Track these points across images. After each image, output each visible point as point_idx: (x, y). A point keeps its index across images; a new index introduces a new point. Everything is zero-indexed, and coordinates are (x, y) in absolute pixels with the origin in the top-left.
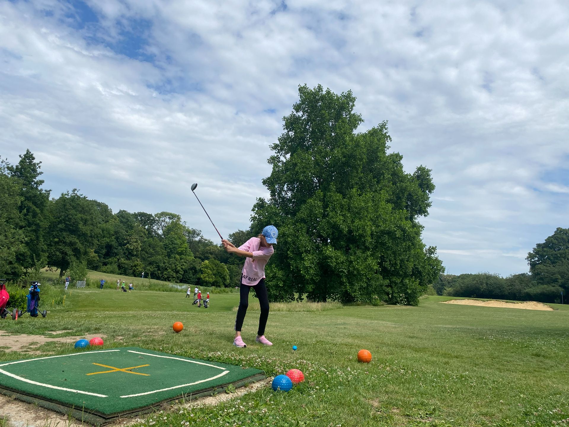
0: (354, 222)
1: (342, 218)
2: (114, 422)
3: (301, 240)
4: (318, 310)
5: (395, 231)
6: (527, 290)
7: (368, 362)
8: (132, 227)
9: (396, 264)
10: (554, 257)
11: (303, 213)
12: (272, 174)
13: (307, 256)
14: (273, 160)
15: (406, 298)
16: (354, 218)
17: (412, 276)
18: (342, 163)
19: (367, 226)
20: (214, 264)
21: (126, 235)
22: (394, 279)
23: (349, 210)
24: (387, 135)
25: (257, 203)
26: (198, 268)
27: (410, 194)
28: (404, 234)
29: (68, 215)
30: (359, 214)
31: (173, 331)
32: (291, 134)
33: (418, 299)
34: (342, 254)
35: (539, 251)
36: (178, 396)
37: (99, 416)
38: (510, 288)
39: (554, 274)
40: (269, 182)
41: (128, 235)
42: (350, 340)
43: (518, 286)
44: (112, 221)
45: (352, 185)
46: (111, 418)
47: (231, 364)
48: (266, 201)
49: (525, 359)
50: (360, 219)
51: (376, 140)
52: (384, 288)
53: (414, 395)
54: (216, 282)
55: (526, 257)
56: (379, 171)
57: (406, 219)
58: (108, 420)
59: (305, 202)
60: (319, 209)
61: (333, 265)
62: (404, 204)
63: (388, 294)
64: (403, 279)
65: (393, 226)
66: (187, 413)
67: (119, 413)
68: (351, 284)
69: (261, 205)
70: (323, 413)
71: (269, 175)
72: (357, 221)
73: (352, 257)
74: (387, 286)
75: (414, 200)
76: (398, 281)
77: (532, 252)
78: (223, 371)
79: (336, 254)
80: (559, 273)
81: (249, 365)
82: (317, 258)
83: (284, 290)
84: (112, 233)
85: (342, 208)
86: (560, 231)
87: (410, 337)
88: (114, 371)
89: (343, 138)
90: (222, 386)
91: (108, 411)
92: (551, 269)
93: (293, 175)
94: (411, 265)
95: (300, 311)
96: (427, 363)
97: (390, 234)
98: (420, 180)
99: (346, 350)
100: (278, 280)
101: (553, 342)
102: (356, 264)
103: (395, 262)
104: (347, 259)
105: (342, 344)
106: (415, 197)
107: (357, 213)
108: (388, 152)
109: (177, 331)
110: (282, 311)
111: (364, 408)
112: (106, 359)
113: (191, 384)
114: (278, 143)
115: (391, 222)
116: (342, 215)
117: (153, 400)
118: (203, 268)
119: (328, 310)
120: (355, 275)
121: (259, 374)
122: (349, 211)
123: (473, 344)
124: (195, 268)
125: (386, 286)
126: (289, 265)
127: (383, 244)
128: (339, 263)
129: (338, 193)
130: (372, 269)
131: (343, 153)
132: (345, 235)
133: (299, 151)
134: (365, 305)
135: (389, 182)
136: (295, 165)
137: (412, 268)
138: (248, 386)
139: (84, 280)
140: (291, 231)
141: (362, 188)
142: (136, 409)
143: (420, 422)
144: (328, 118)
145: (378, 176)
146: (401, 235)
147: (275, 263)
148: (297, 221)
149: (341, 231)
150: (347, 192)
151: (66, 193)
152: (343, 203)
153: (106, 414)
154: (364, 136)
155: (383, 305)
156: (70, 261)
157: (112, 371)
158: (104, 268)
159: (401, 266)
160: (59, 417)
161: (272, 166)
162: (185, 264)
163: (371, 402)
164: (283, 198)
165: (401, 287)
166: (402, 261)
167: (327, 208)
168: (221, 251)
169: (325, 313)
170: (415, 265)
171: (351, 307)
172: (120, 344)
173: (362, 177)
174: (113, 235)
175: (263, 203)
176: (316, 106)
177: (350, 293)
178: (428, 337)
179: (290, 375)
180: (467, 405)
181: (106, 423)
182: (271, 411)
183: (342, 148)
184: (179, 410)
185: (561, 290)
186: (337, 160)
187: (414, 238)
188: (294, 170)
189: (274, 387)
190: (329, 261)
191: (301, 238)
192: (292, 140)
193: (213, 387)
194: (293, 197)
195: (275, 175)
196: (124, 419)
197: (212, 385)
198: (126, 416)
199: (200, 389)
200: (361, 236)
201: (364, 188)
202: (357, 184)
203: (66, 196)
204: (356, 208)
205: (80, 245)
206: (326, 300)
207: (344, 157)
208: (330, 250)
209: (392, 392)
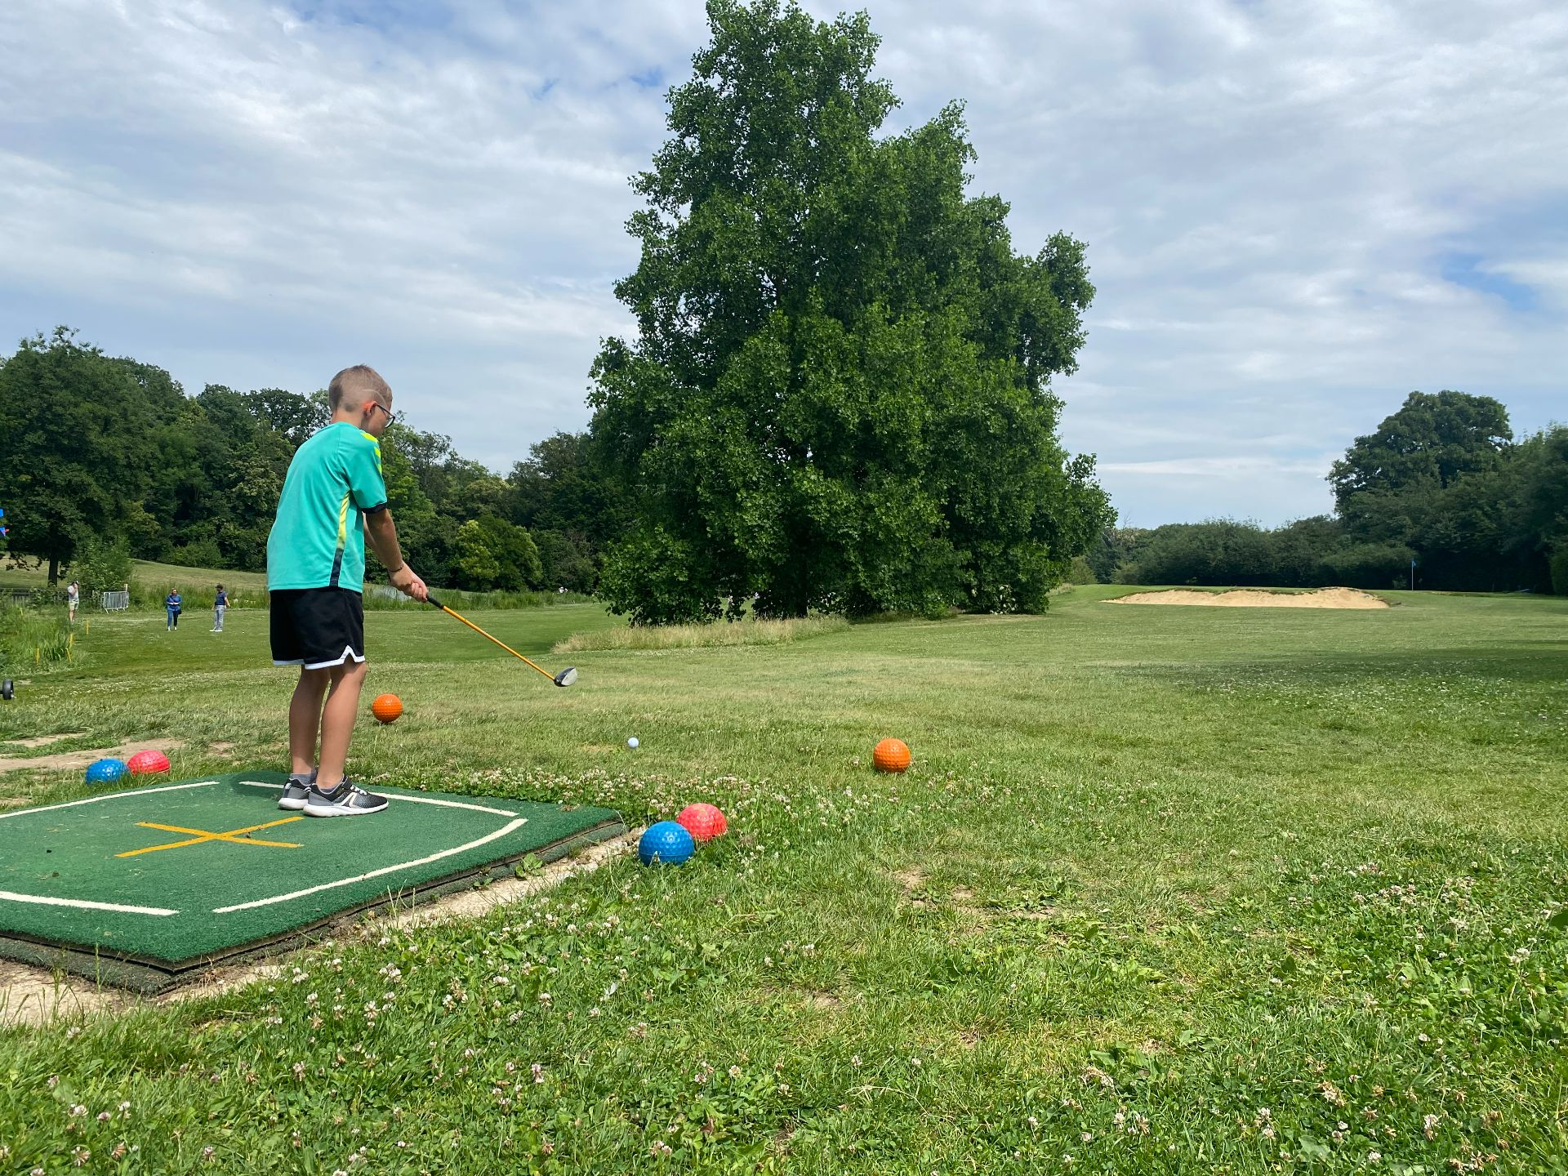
0: (877, 398)
1: (842, 387)
2: (197, 980)
3: (733, 455)
4: (782, 639)
5: (987, 418)
6: (1328, 559)
7: (900, 770)
8: (247, 435)
9: (989, 507)
10: (1398, 472)
11: (734, 378)
12: (642, 267)
13: (750, 497)
14: (643, 224)
15: (1014, 594)
16: (877, 387)
17: (1030, 536)
18: (840, 227)
19: (913, 407)
20: (494, 529)
21: (232, 457)
22: (984, 547)
23: (861, 365)
24: (965, 142)
25: (604, 354)
26: (449, 542)
27: (1027, 314)
28: (1010, 424)
29: (50, 407)
30: (889, 375)
31: (373, 719)
32: (691, 142)
33: (1047, 594)
34: (844, 488)
35: (1360, 457)
36: (379, 897)
37: (151, 966)
38: (1285, 554)
39: (1396, 514)
40: (632, 289)
41: (240, 458)
42: (860, 715)
43: (1303, 551)
44: (185, 419)
45: (870, 292)
46: (186, 970)
47: (532, 799)
48: (629, 346)
49: (1304, 739)
50: (892, 389)
51: (933, 157)
52: (958, 572)
53: (1012, 851)
54: (503, 577)
55: (1327, 475)
56: (942, 251)
57: (1017, 383)
58: (180, 976)
59: (737, 346)
60: (779, 365)
61: (821, 518)
62: (1013, 342)
63: (967, 588)
64: (1008, 546)
65: (981, 405)
66: (401, 941)
67: (211, 955)
68: (871, 567)
69: (613, 359)
70: (769, 917)
71: (634, 271)
72: (884, 395)
73: (871, 496)
74: (965, 568)
75: (1039, 330)
76: (997, 551)
77: (1343, 460)
78: (509, 820)
79: (828, 487)
80: (1408, 511)
81: (583, 800)
82: (778, 501)
83: (692, 592)
84: (193, 452)
85: (843, 361)
86: (1417, 401)
87: (1019, 697)
88: (200, 840)
89: (843, 153)
90: (504, 861)
91: (175, 953)
92: (1390, 500)
93: (701, 266)
94: (1028, 509)
95: (734, 645)
96: (1054, 763)
97: (973, 426)
98: (1056, 275)
99: (845, 741)
100: (672, 565)
101: (1378, 689)
102: (883, 514)
103: (988, 502)
104: (859, 502)
105: (836, 726)
106: (1043, 320)
107: (884, 372)
108: (970, 193)
109: (386, 719)
110: (688, 646)
111: (877, 895)
112: (178, 811)
113: (416, 863)
114: (654, 171)
115: (976, 394)
116: (846, 381)
117: (308, 914)
118: (463, 540)
119: (810, 637)
120: (879, 544)
121: (608, 820)
122: (862, 369)
123: (1179, 707)
124: (442, 541)
125: (962, 567)
126: (703, 523)
127: (954, 455)
128: (836, 513)
129: (830, 317)
130: (924, 525)
131: (841, 199)
132: (853, 436)
133: (717, 196)
134: (907, 618)
135: (971, 281)
136: (706, 237)
137: (1032, 515)
138: (579, 854)
139: (123, 589)
140: (705, 429)
141: (897, 302)
142: (258, 940)
143: (1023, 920)
144: (795, 92)
145: (940, 265)
146: (1002, 428)
147: (664, 520)
148: (718, 403)
149: (840, 426)
150: (856, 314)
151: (36, 339)
152: (846, 345)
153: (169, 963)
154: (901, 146)
155: (953, 616)
156: (75, 537)
157: (194, 841)
158: (180, 553)
159: (1003, 512)
160: (38, 977)
161: (639, 242)
162: (410, 531)
163: (900, 876)
164: (678, 337)
165: (1002, 569)
166: (1005, 497)
167: (801, 361)
168: (512, 492)
169: (802, 645)
170: (1038, 508)
171: (871, 626)
172: (222, 764)
173: (896, 270)
174: (195, 459)
175: (619, 352)
176: (761, 58)
177: (866, 590)
178: (1064, 695)
179: (689, 821)
180: (1145, 868)
181: (174, 983)
182: (632, 921)
183: (838, 184)
184: (377, 936)
185: (1410, 554)
186: (824, 219)
187: (1035, 436)
188: (705, 253)
189: (644, 855)
190: (810, 508)
191: (731, 448)
192: (695, 163)
193: (480, 866)
194: (706, 332)
195: (651, 269)
196: (227, 969)
197: (476, 860)
198: (229, 961)
199: (441, 873)
200: (895, 436)
201: (902, 299)
202: (883, 288)
203: (38, 348)
204: (881, 358)
205: (99, 490)
206: (805, 613)
207: (846, 210)
208: (813, 477)
209: (956, 848)
